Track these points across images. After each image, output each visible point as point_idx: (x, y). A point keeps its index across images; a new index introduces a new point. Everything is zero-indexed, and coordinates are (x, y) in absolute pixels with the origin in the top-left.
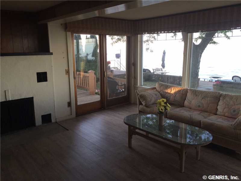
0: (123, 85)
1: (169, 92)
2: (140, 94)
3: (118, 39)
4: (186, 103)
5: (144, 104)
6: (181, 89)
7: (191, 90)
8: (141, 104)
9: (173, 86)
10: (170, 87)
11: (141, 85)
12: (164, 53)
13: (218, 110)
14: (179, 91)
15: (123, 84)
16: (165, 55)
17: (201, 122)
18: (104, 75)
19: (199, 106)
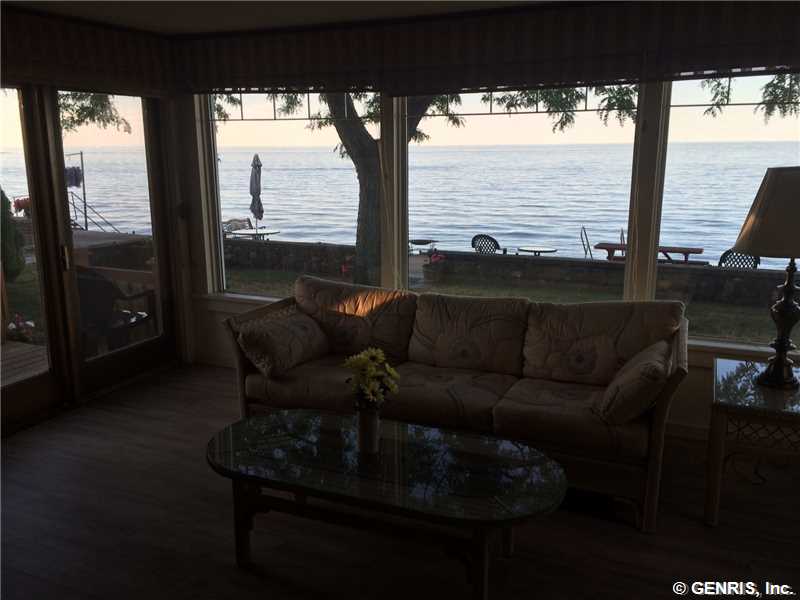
0: (139, 296)
1: (347, 311)
2: (242, 329)
3: (83, 108)
4: (416, 346)
5: (265, 371)
6: (390, 297)
7: (427, 299)
8: (248, 368)
9: (362, 291)
10: (351, 294)
11: (220, 291)
12: (257, 166)
13: (525, 363)
14: (385, 307)
15: (141, 291)
16: (259, 172)
17: (494, 412)
18: (61, 261)
19: (464, 354)
